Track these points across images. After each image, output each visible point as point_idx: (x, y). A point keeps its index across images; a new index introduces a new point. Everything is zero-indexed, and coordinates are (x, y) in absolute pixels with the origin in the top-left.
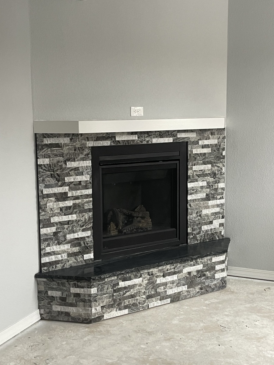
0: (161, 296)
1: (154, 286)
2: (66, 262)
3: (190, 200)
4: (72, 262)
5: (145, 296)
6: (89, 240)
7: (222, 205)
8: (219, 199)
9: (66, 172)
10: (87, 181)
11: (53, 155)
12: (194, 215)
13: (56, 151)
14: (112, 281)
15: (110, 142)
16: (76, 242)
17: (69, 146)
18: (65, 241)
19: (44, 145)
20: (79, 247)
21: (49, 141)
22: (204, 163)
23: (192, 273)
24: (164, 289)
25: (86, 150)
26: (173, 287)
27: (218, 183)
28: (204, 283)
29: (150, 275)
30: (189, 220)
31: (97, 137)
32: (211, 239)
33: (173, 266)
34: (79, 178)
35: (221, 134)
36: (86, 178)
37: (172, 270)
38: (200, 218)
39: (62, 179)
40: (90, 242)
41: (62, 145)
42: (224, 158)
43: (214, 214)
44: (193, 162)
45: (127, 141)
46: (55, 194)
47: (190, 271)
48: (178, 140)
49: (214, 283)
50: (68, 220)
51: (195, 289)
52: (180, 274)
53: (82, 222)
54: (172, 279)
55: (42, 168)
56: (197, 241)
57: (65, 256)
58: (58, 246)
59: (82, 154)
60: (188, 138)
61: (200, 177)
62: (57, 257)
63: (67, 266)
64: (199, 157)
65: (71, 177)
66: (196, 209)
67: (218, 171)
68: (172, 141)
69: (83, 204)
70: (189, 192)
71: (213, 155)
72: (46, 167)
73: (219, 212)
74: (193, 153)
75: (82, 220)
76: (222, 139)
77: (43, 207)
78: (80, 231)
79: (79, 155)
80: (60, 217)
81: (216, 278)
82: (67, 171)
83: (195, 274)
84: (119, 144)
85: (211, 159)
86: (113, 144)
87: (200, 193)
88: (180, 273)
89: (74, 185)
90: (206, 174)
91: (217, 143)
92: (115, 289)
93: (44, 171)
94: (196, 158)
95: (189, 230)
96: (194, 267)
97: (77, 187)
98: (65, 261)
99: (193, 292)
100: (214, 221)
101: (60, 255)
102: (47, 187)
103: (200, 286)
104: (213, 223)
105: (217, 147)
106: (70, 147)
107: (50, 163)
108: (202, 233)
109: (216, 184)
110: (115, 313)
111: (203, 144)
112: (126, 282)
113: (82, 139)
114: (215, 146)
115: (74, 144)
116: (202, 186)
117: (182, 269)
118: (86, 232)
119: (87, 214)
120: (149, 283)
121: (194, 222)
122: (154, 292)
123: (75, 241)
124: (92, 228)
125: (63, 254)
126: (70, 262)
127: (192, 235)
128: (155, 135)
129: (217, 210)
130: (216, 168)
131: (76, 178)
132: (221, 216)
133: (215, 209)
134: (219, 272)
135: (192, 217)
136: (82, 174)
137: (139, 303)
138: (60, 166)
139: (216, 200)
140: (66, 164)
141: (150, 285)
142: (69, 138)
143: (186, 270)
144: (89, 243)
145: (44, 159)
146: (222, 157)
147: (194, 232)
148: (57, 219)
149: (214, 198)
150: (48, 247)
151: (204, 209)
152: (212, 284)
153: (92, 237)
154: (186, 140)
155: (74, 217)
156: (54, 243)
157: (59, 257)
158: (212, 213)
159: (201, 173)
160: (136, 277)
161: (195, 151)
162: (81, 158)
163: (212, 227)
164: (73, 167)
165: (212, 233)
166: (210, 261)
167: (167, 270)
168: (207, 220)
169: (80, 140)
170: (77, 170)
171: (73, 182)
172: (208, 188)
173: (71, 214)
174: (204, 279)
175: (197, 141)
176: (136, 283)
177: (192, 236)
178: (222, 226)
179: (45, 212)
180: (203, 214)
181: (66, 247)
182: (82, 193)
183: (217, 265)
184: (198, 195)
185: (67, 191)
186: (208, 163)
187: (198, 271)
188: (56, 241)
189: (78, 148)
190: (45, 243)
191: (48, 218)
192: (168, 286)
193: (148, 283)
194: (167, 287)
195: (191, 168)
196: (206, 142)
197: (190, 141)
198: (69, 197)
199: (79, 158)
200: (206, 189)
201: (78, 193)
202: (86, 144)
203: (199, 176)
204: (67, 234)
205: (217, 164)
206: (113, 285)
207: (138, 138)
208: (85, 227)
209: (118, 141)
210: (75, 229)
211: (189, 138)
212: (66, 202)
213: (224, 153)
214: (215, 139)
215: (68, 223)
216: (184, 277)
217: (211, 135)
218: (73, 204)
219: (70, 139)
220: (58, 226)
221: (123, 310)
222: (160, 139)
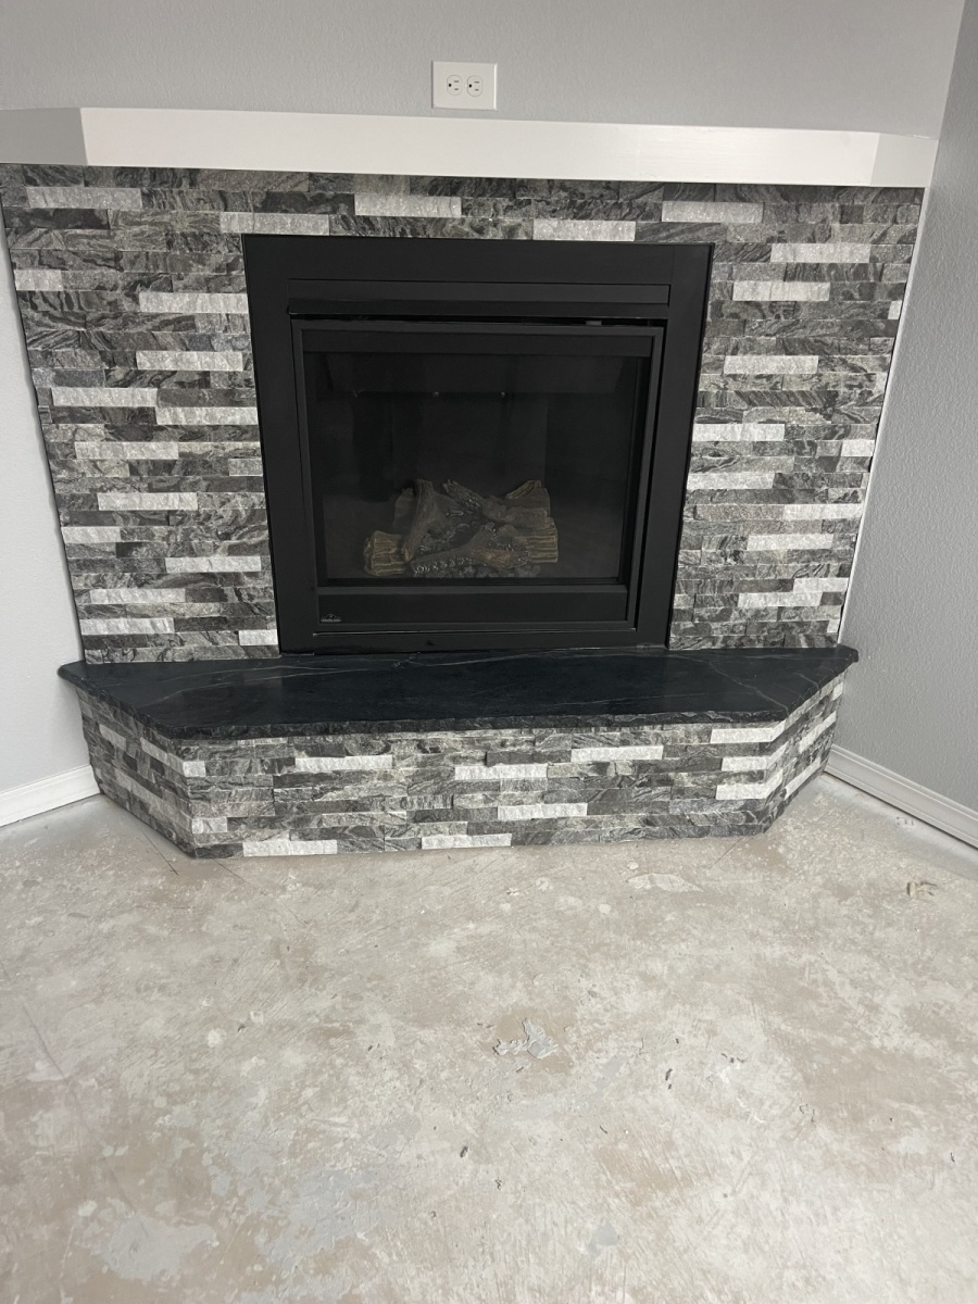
0: (474, 820)
1: (442, 788)
2: (173, 643)
3: (699, 493)
4: (195, 645)
5: (405, 813)
6: (258, 587)
7: (849, 525)
8: (836, 502)
9: (139, 329)
10: (233, 375)
11: (79, 261)
12: (710, 550)
13: (85, 241)
14: (266, 748)
15: (330, 223)
16: (206, 586)
17: (139, 224)
18: (161, 579)
19: (32, 214)
20: (217, 604)
21: (49, 199)
22: (786, 348)
23: (612, 767)
24: (487, 800)
25: (220, 248)
26: (525, 800)
27: (841, 437)
28: (665, 806)
29: (424, 751)
30: (680, 566)
31: (267, 193)
32: (774, 643)
33: (530, 732)
34: (197, 361)
35: (895, 221)
36: (229, 361)
37: (523, 747)
38: (734, 563)
39: (126, 359)
40: (262, 594)
41: (110, 218)
42: (890, 331)
43: (806, 556)
44: (729, 339)
45: (409, 223)
46: (102, 413)
47: (606, 760)
48: (664, 234)
49: (707, 813)
50: (167, 508)
51: (622, 818)
52: (557, 765)
53: (221, 521)
54: (522, 776)
55: (34, 307)
56: (710, 644)
57: (165, 626)
58: (137, 592)
59: (201, 261)
60: (714, 228)
61: (755, 405)
62: (135, 625)
63: (177, 654)
64: (764, 317)
65: (165, 352)
66: (721, 528)
67: (850, 387)
68: (630, 237)
69: (224, 460)
70: (694, 459)
71: (838, 315)
72: (51, 305)
73: (830, 551)
74: (735, 298)
75: (221, 517)
76: (900, 242)
77: (59, 452)
78: (219, 550)
79: (187, 268)
80: (135, 496)
81: (717, 798)
82: (143, 329)
83: (628, 772)
84: (370, 234)
85: (822, 332)
86: (341, 231)
87: (746, 470)
88: (559, 761)
89: (181, 384)
90: (790, 394)
91: (867, 261)
92: (279, 775)
93: (47, 320)
94: (745, 322)
95: (680, 601)
96: (622, 749)
97: (194, 393)
98: (170, 641)
99: (611, 828)
100: (800, 584)
101: (147, 621)
102: (63, 379)
103: (642, 814)
104: (795, 586)
105: (866, 278)
106: (146, 228)
107: (65, 287)
108: (736, 619)
109: (831, 438)
110: (284, 844)
111: (791, 260)
112: (323, 759)
113: (199, 200)
114: (855, 273)
115: (166, 218)
116: (764, 443)
117: (569, 749)
118: (244, 558)
119: (244, 496)
120: (422, 774)
121: (706, 574)
122: (445, 805)
123: (202, 583)
124: (267, 544)
125: (160, 616)
126: (187, 647)
127: (692, 620)
128: (548, 203)
129: (823, 541)
130: (842, 373)
131: (184, 360)
132: (835, 565)
133: (811, 536)
134: (737, 782)
135: (698, 555)
136: (205, 344)
137: (381, 828)
138: (110, 303)
139: (822, 505)
140: (136, 300)
141: (426, 783)
142: (137, 192)
143: (584, 756)
144: (256, 594)
145: (39, 273)
146: (882, 325)
147: (703, 612)
148: (123, 502)
149: (811, 495)
150: (100, 590)
151: (759, 532)
152: (700, 813)
153: (268, 576)
154: (703, 237)
155: (187, 501)
156: (120, 578)
157: (145, 626)
158: (796, 551)
159: (764, 387)
160: (366, 748)
161: (743, 291)
162: (197, 280)
163: (788, 600)
164: (170, 314)
165: (785, 624)
166: (700, 738)
167: (503, 744)
168: (768, 574)
169: (190, 205)
170: (187, 328)
171: (174, 373)
172: (790, 452)
173: (176, 488)
174: (665, 793)
175: (760, 246)
176: (367, 769)
177: (689, 625)
178: (835, 604)
179: (71, 470)
180: (748, 549)
181: (171, 597)
182: (212, 417)
183: (731, 755)
184: (738, 475)
185: (151, 403)
186: (806, 347)
187: (640, 766)
188: (127, 574)
189: (183, 234)
190: (85, 575)
191: (88, 492)
192: (503, 793)
193: (417, 774)
194: (501, 798)
195: (717, 364)
196: (809, 253)
197: (726, 242)
198: (161, 428)
199: (189, 279)
200: (779, 454)
201: (200, 416)
202: (217, 219)
203: (752, 400)
204: (166, 556)
205: (851, 359)
206: (273, 761)
207: (464, 211)
208: (238, 539)
209: (366, 219)
210: (196, 541)
211: (722, 229)
212: (153, 445)
213: (896, 310)
214: (860, 241)
215: (168, 518)
216: (576, 775)
217: (841, 222)
218: (181, 455)
219: (143, 194)
220: (131, 526)
221: (316, 839)
222: (570, 223)
